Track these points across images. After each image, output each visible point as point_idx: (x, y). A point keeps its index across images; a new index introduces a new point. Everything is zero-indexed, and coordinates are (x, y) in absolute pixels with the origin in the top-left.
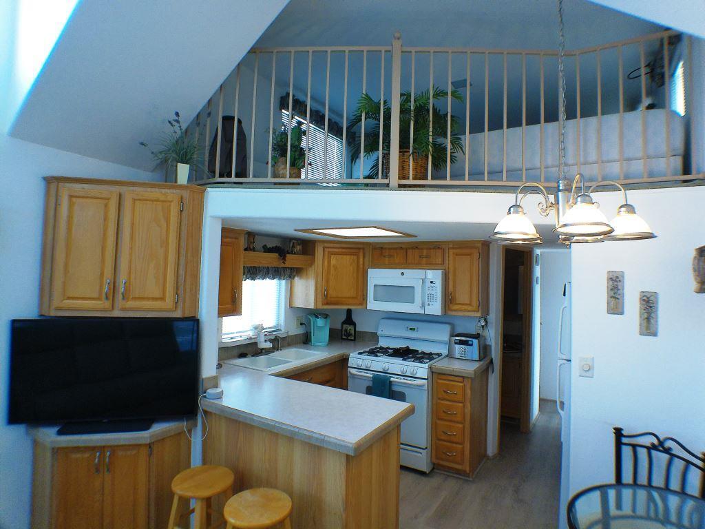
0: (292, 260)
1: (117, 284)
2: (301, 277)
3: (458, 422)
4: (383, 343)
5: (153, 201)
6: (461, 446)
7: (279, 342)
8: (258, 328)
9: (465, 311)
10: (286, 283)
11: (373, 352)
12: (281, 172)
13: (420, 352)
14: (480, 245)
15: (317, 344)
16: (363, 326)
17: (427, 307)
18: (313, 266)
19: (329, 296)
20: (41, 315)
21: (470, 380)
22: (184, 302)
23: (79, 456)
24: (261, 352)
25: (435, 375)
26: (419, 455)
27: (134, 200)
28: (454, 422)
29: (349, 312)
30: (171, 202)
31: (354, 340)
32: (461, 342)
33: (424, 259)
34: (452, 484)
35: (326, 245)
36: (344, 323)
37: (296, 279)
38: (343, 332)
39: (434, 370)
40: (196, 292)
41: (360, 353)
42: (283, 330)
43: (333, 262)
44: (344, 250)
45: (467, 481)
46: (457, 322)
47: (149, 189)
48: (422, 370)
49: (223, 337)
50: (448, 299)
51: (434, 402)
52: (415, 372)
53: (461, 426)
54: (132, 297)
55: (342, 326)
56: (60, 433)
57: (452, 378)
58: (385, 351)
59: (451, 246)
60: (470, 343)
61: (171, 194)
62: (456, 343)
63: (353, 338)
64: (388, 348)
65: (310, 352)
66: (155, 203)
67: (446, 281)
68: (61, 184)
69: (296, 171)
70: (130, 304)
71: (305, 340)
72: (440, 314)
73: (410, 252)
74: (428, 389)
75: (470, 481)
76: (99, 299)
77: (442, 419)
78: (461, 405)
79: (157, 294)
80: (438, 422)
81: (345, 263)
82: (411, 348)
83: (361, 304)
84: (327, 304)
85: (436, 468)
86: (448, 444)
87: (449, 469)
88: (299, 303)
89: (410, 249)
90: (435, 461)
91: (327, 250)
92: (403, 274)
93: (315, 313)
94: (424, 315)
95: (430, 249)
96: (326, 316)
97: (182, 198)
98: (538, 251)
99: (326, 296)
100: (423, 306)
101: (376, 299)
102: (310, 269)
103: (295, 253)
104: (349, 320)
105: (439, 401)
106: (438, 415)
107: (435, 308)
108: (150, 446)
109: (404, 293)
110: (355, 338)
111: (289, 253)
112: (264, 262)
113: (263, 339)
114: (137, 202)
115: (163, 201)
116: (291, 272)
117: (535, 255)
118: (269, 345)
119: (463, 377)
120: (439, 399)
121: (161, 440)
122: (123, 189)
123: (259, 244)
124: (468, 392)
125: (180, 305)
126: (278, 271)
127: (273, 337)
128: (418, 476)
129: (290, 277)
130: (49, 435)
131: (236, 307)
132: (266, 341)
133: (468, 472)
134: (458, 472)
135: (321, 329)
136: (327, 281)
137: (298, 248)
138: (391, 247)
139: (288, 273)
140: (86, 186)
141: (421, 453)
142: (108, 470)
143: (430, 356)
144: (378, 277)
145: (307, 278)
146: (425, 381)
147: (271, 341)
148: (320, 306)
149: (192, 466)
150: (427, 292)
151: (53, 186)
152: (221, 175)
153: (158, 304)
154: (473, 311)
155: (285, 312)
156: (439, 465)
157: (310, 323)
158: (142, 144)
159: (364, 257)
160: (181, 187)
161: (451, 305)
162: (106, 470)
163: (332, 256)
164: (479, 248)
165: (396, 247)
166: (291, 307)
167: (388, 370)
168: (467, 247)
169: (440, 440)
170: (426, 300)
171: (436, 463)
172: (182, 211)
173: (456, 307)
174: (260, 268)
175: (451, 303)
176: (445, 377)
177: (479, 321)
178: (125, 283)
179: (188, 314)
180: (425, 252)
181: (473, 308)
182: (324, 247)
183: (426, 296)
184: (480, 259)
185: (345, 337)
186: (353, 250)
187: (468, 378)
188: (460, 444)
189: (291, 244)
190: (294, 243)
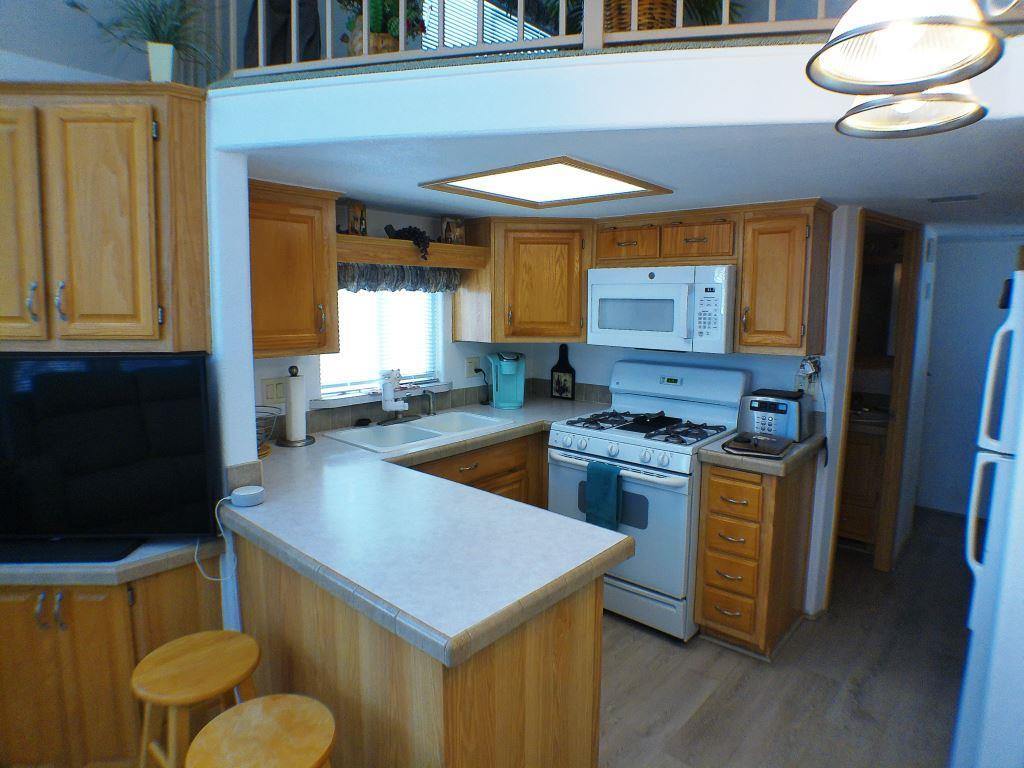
0: (444, 255)
2: (469, 287)
3: (747, 558)
4: (619, 405)
5: (97, 120)
6: (750, 601)
7: (423, 402)
8: (391, 376)
9: (776, 345)
11: (594, 422)
13: (684, 422)
14: (809, 210)
15: (502, 405)
16: (587, 374)
17: (697, 338)
18: (488, 267)
19: (517, 320)
21: (774, 481)
22: (177, 325)
24: (396, 418)
25: (706, 469)
26: (672, 609)
27: (64, 121)
28: (740, 556)
29: (564, 349)
30: (131, 120)
31: (573, 399)
32: (763, 407)
33: (695, 244)
34: (728, 668)
35: (510, 226)
36: (555, 369)
37: (462, 291)
38: (554, 385)
39: (704, 460)
40: (203, 302)
41: (571, 423)
42: (442, 380)
43: (524, 257)
44: (544, 235)
45: (761, 662)
46: (754, 367)
48: (680, 457)
49: (323, 391)
50: (740, 323)
51: (703, 517)
52: (666, 460)
53: (752, 564)
54: (78, 313)
55: (552, 375)
57: (741, 475)
58: (620, 421)
59: (750, 215)
60: (781, 408)
61: (135, 107)
62: (753, 408)
63: (570, 396)
64: (627, 414)
66: (103, 124)
67: (737, 286)
70: (78, 328)
71: (484, 398)
72: (723, 352)
73: (668, 231)
74: (691, 494)
75: (767, 663)
76: (18, 318)
77: (716, 550)
78: (754, 526)
79: (126, 309)
80: (710, 554)
81: (546, 263)
82: (667, 414)
83: (578, 335)
84: (514, 334)
85: (701, 633)
86: (726, 594)
87: (727, 638)
88: (469, 334)
89: (667, 226)
90: (700, 620)
91: (512, 235)
92: (652, 276)
93: (497, 351)
94: (693, 354)
95: (707, 223)
96: (517, 356)
97: (154, 113)
98: (931, 233)
99: (512, 319)
100: (690, 336)
101: (601, 326)
102: (484, 271)
104: (564, 365)
105: (713, 517)
106: (709, 541)
107: (714, 340)
108: (128, 587)
109: (655, 312)
110: (573, 395)
111: (437, 242)
112: (385, 256)
113: (390, 395)
114: (70, 126)
115: (117, 121)
116: (449, 280)
117: (926, 241)
118: (402, 406)
119: (762, 475)
120: (713, 512)
122: (43, 100)
123: (375, 221)
124: (771, 503)
125: (169, 326)
126: (422, 277)
127: (415, 393)
128: (668, 645)
129: (448, 287)
131: (325, 338)
132: (396, 400)
133: (762, 648)
134: (744, 645)
135: (510, 380)
136: (513, 294)
137: (458, 232)
138: (632, 224)
139: (443, 280)
141: (675, 607)
143: (699, 431)
144: (609, 284)
145: (479, 290)
146: (686, 479)
147: (408, 400)
148: (502, 339)
150: (698, 309)
153: (126, 327)
154: (791, 346)
155: (445, 351)
156: (707, 628)
157: (490, 369)
159: (582, 247)
160: (160, 88)
163: (522, 247)
164: (808, 216)
165: (641, 224)
166: (455, 341)
167: (617, 454)
168: (782, 217)
169: (712, 586)
170: (697, 324)
171: (704, 624)
172: (155, 139)
173: (756, 338)
174: (384, 268)
175: (745, 330)
176: (726, 473)
177: (802, 366)
178: (62, 288)
179: (188, 346)
180: (696, 231)
181: (791, 341)
182: (507, 231)
183: (697, 317)
184: (810, 240)
185: (557, 395)
186: (560, 235)
187: (771, 476)
188: (748, 597)
189: (444, 226)
190: (448, 224)
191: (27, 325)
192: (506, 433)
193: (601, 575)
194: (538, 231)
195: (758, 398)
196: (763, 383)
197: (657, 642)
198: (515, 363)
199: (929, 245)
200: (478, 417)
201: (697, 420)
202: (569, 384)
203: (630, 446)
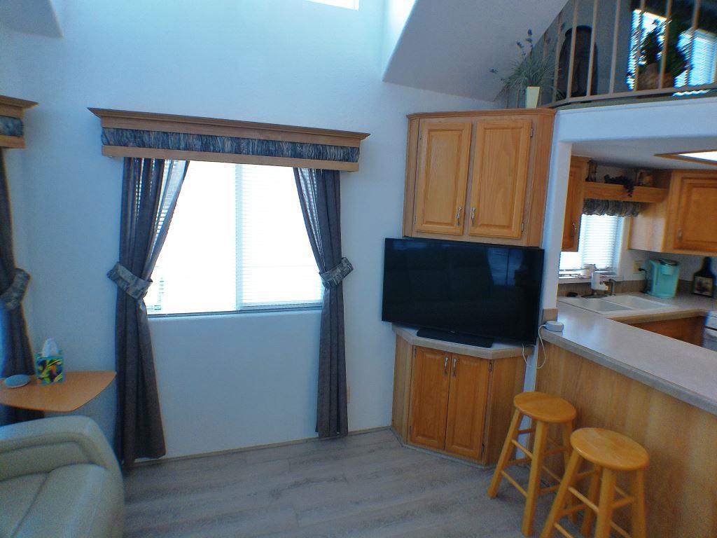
0: (640, 194)
1: (467, 212)
2: (646, 215)
5: (503, 128)
7: (614, 286)
8: (590, 268)
10: (626, 220)
12: (650, 82)
15: (660, 294)
18: (665, 202)
19: (684, 239)
20: (405, 236)
22: (529, 233)
23: (431, 356)
24: (592, 294)
27: (485, 129)
29: (707, 261)
30: (521, 128)
31: (711, 297)
35: (686, 175)
36: (697, 274)
37: (640, 216)
38: (696, 286)
40: (541, 222)
42: (618, 273)
43: (695, 197)
47: (499, 117)
54: (480, 224)
55: (694, 278)
56: (419, 335)
63: (709, 294)
65: (652, 302)
66: (505, 130)
68: (422, 120)
69: (670, 78)
70: (479, 230)
71: (645, 288)
76: (451, 224)
84: (681, 248)
88: (641, 244)
91: (688, 181)
93: (660, 258)
96: (675, 264)
97: (532, 126)
99: (681, 238)
102: (661, 204)
103: (643, 185)
104: (706, 272)
108: (491, 362)
110: (712, 294)
111: (635, 185)
112: (606, 194)
113: (598, 280)
114: (488, 131)
115: (513, 128)
116: (634, 210)
118: (605, 288)
121: (500, 360)
122: (475, 119)
125: (526, 233)
127: (607, 280)
129: (633, 214)
130: (411, 335)
131: (573, 243)
132: (600, 283)
135: (667, 278)
137: (647, 179)
139: (631, 208)
140: (441, 119)
142: (455, 374)
145: (656, 216)
147: (607, 283)
148: (670, 250)
149: (526, 390)
151: (415, 123)
152: (573, 95)
153: (504, 232)
155: (622, 255)
157: (652, 269)
158: (493, 71)
160: (531, 111)
162: (452, 373)
163: (695, 189)
172: (531, 137)
174: (598, 201)
178: (474, 211)
179: (532, 244)
182: (683, 179)
185: (697, 292)
189: (638, 174)
190: (641, 173)
191: (454, 227)
194: (709, 179)
198: (675, 267)
202: (709, 286)
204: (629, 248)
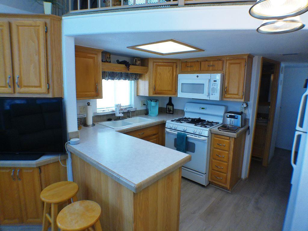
0: (134, 69)
2: (142, 79)
3: (225, 162)
4: (187, 116)
5: (28, 26)
6: (225, 175)
7: (128, 114)
8: (118, 106)
9: (234, 98)
10: (134, 83)
11: (179, 121)
13: (206, 121)
14: (246, 57)
15: (151, 115)
16: (177, 106)
17: (211, 96)
18: (148, 73)
19: (156, 90)
21: (234, 139)
22: (53, 89)
24: (120, 118)
25: (213, 135)
26: (202, 177)
27: (18, 26)
28: (223, 161)
29: (170, 98)
30: (39, 26)
31: (173, 113)
32: (231, 117)
33: (211, 67)
34: (218, 194)
35: (155, 61)
36: (168, 104)
37: (140, 80)
38: (167, 109)
39: (212, 132)
40: (61, 83)
41: (172, 121)
42: (133, 107)
43: (159, 70)
44: (165, 64)
45: (228, 192)
46: (229, 105)
48: (205, 131)
49: (97, 110)
50: (224, 91)
51: (212, 149)
52: (201, 132)
53: (226, 164)
54: (23, 86)
55: (167, 106)
57: (223, 137)
58: (187, 120)
59: (228, 58)
60: (236, 117)
61: (40, 22)
62: (227, 117)
63: (172, 113)
64: (189, 118)
65: (148, 119)
66: (30, 27)
67: (223, 80)
70: (23, 90)
71: (146, 113)
72: (219, 100)
73: (203, 63)
74: (208, 143)
75: (230, 193)
76: (5, 87)
77: (215, 159)
78: (227, 152)
79: (38, 84)
80: (213, 160)
81: (165, 72)
82: (201, 119)
83: (175, 94)
84: (155, 94)
85: (210, 184)
86: (218, 173)
87: (217, 185)
88: (142, 93)
89: (203, 61)
91: (155, 64)
92: (198, 76)
93: (150, 99)
94: (209, 100)
95: (215, 61)
96: (156, 101)
97: (46, 24)
98: (283, 65)
99: (155, 89)
100: (209, 95)
101: (182, 92)
102: (147, 74)
104: (170, 103)
105: (215, 149)
106: (213, 156)
107: (216, 97)
109: (198, 88)
111: (132, 65)
113: (118, 112)
114: (20, 27)
115: (34, 26)
116: (136, 77)
117: (281, 67)
118: (121, 115)
119: (230, 137)
120: (215, 148)
123: (113, 58)
124: (232, 146)
125: (51, 90)
127: (125, 111)
128: (200, 187)
129: (135, 79)
131: (98, 94)
132: (120, 113)
133: (228, 188)
134: (223, 187)
135: (154, 108)
136: (155, 81)
137: (139, 62)
138: (192, 61)
139: (134, 76)
142: (20, 179)
143: (211, 124)
144: (184, 79)
145: (145, 80)
146: (207, 138)
147: (123, 113)
148: (152, 95)
150: (211, 87)
153: (38, 90)
155: (135, 98)
157: (148, 104)
159: (176, 67)
160: (47, 16)
161: (226, 95)
163: (158, 67)
164: (245, 59)
165: (194, 60)
166: (137, 96)
167: (186, 130)
168: (238, 59)
169: (214, 170)
170: (211, 91)
171: (211, 181)
172: (46, 32)
173: (228, 96)
174: (116, 73)
175: (226, 93)
176: (219, 136)
177: (243, 104)
178: (18, 77)
179: (56, 96)
180: (211, 63)
181: (239, 97)
183: (211, 89)
184: (246, 66)
185: (168, 112)
186: (170, 64)
187: (232, 137)
188: (225, 173)
189: (135, 60)
190: (136, 60)
191: (8, 89)
192: (153, 124)
193: (181, 166)
194: (163, 62)
195: (229, 114)
196: (230, 110)
197: (197, 186)
199: (282, 69)
200: (145, 118)
201: (210, 120)
202: (172, 109)
203: (190, 128)
204: (137, 95)
